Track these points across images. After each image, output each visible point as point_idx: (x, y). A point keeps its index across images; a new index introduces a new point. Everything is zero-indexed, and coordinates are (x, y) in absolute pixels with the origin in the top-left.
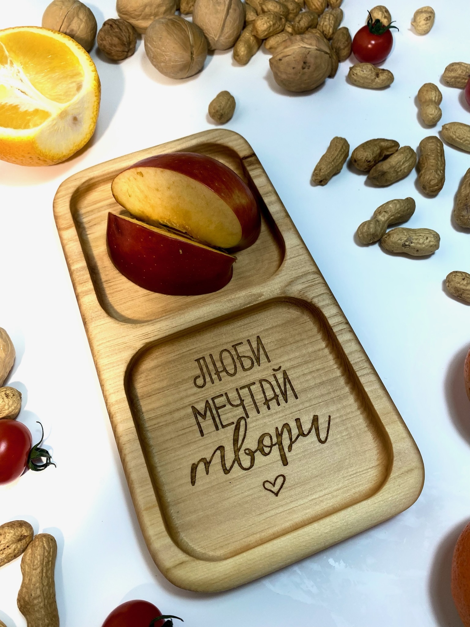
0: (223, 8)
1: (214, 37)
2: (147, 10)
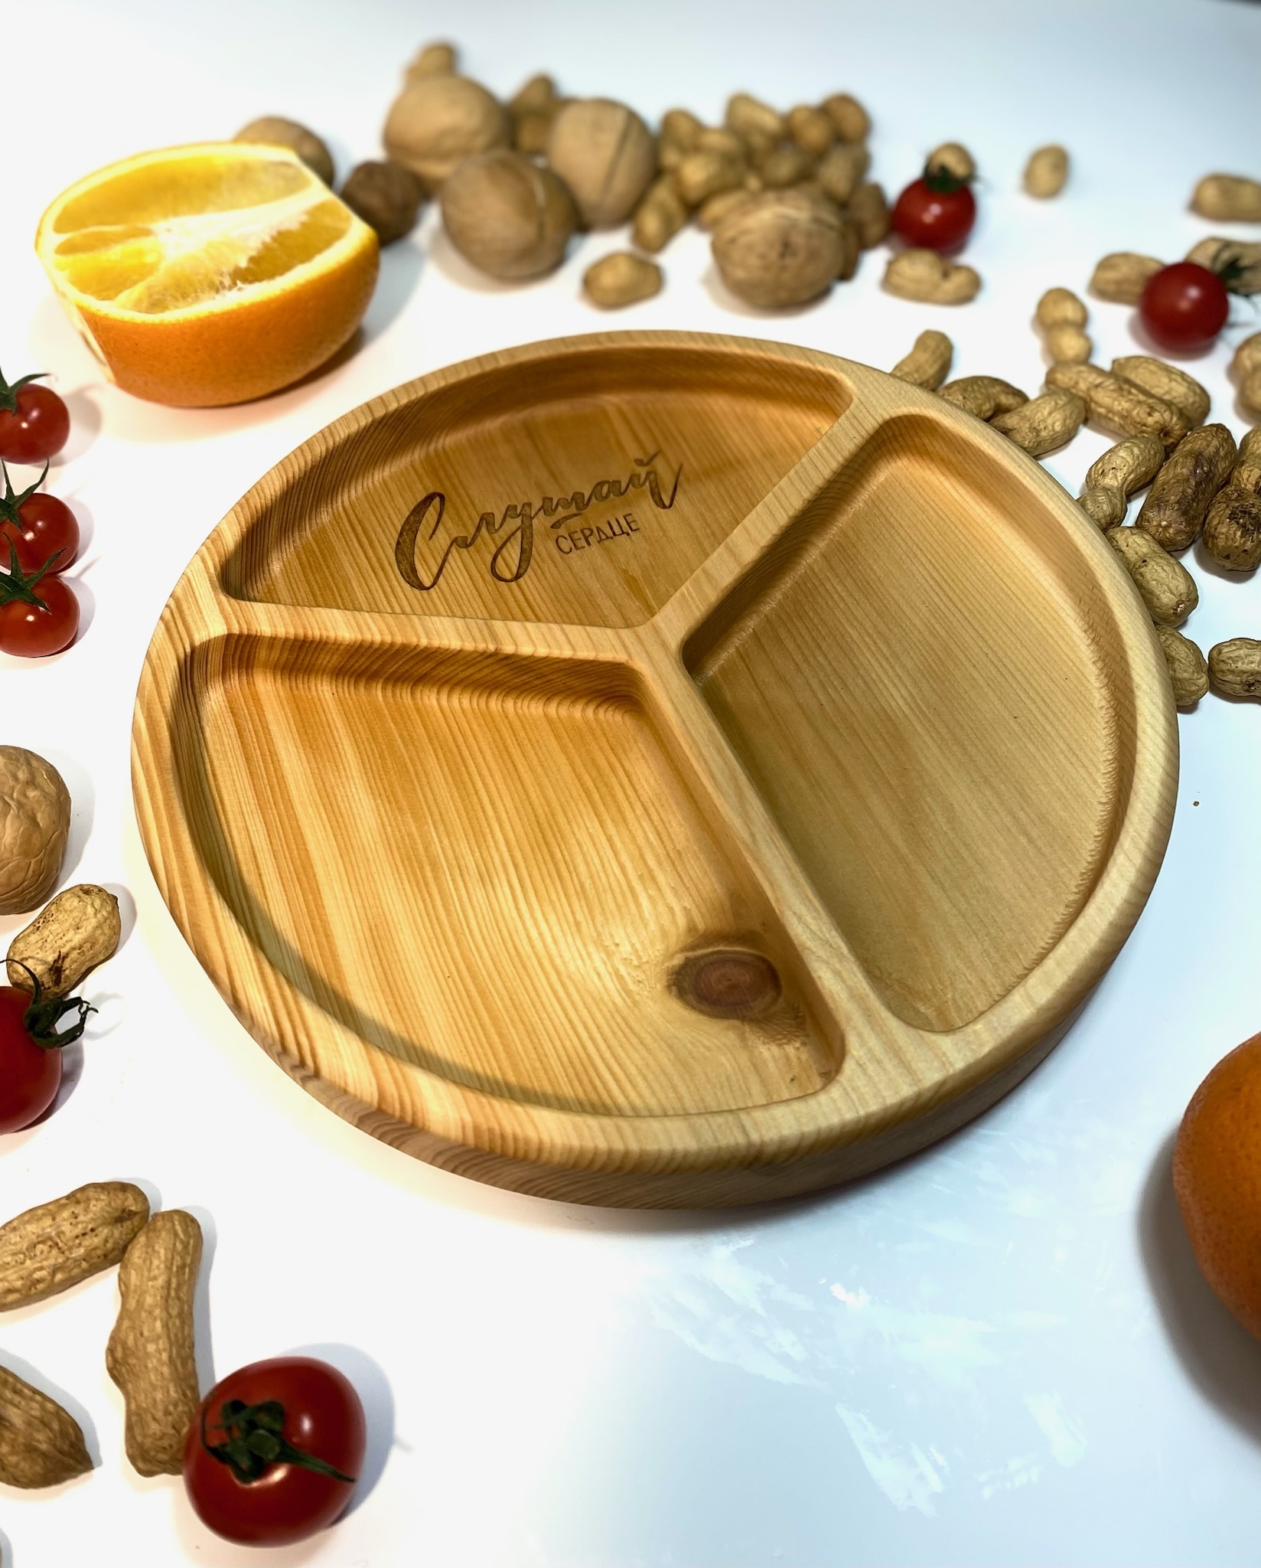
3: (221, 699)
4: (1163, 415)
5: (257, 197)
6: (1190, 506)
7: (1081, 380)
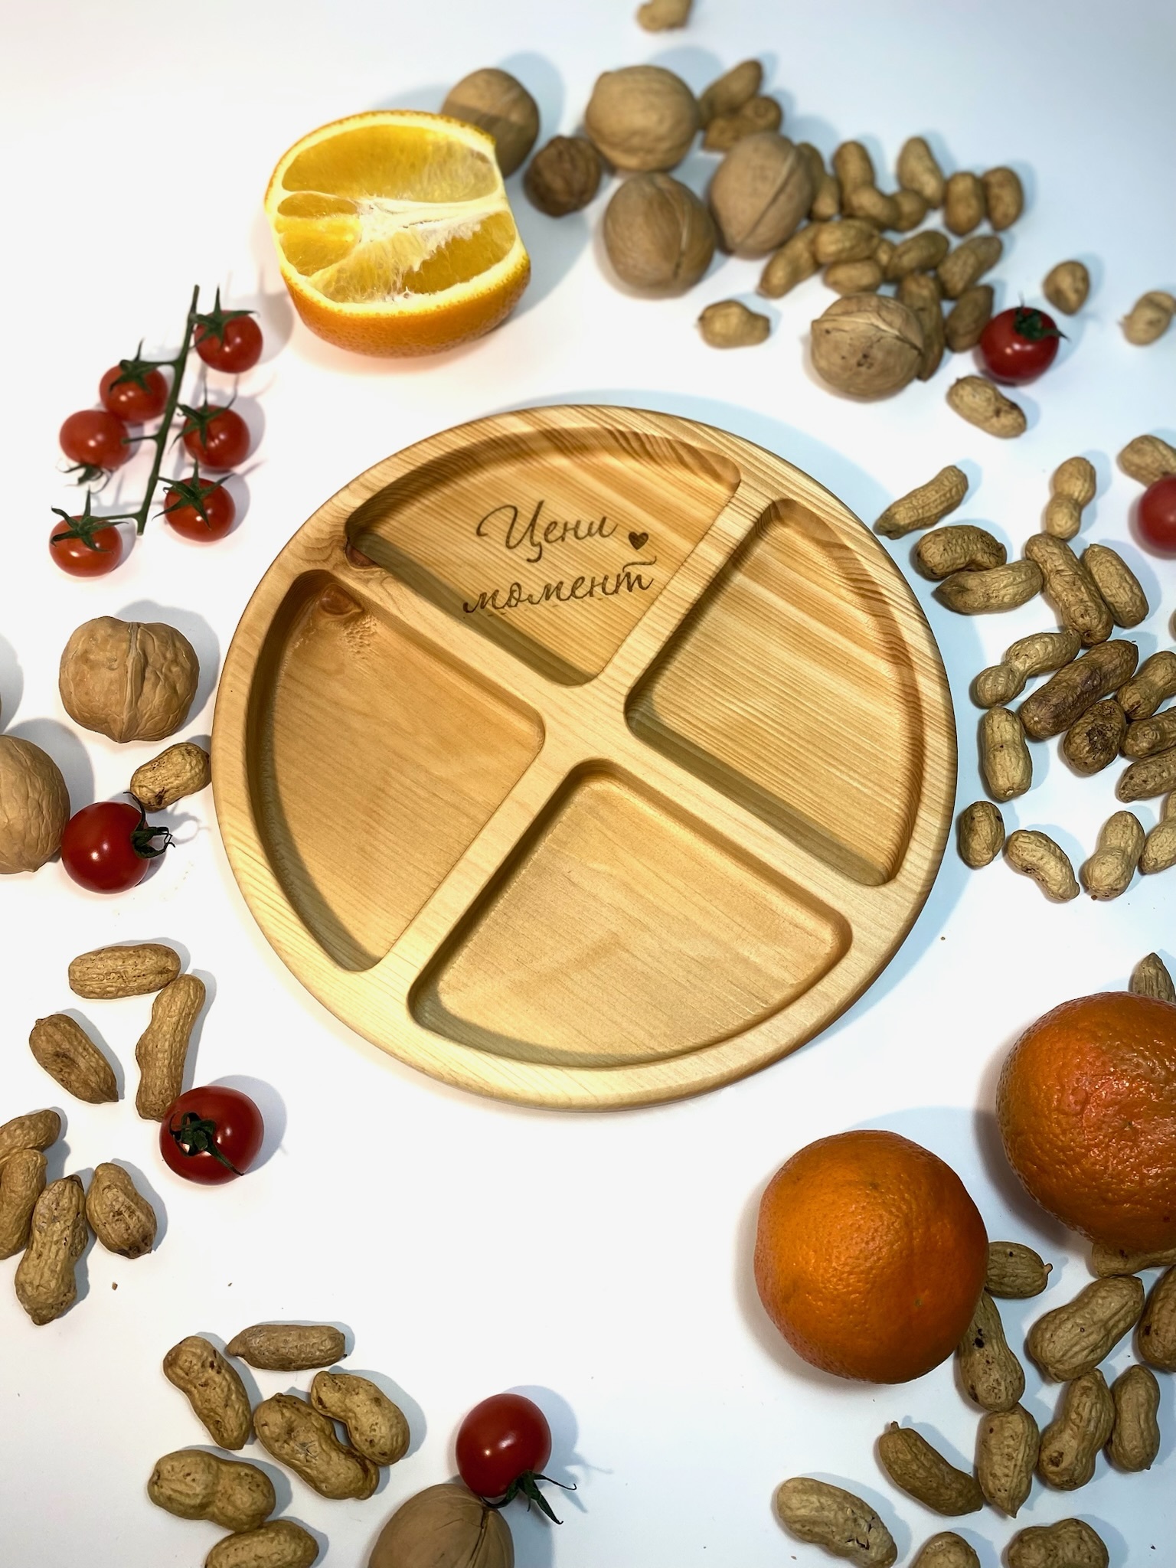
0: (768, 191)
1: (735, 234)
2: (636, 141)
4: (1092, 620)
5: (449, 192)
6: (1064, 712)
7: (1050, 561)
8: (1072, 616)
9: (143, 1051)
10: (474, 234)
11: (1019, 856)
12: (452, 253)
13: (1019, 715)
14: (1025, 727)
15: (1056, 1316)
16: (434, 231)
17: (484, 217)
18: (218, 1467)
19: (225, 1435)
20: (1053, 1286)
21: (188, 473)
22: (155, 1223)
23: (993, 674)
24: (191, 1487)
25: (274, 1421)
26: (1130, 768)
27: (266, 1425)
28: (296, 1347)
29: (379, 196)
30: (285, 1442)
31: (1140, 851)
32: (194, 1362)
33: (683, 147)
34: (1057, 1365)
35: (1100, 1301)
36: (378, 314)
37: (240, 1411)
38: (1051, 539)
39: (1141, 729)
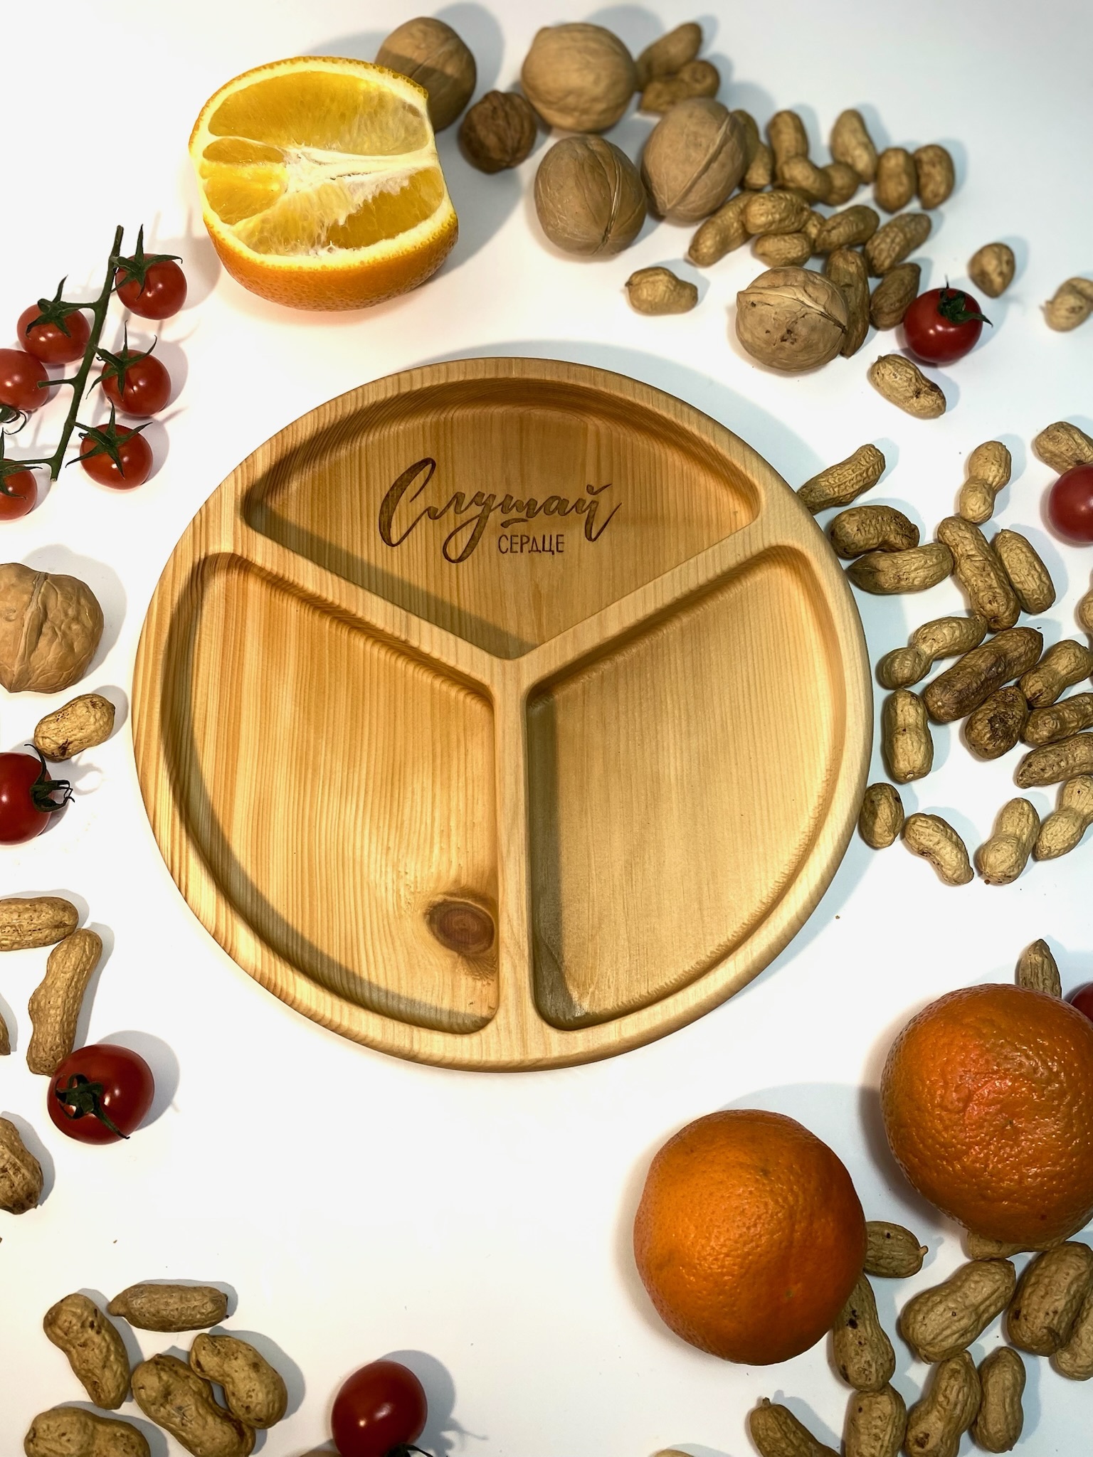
0: (701, 158)
1: (666, 201)
2: (571, 100)
3: (222, 585)
4: (999, 607)
5: (378, 144)
6: (967, 697)
7: (961, 545)
8: (981, 601)
9: (35, 1007)
10: (402, 189)
11: (916, 840)
12: (378, 208)
13: (922, 699)
14: (928, 710)
15: (929, 1298)
16: (362, 185)
17: (414, 172)
18: (94, 1427)
19: (102, 1396)
20: (927, 1266)
21: (105, 419)
22: (41, 1180)
23: (900, 656)
24: (66, 1447)
25: (151, 1383)
26: (1028, 756)
27: (142, 1388)
28: (177, 1309)
29: (307, 145)
30: (162, 1405)
31: (1034, 839)
32: (74, 1321)
33: (619, 107)
34: (927, 1347)
35: (973, 1286)
36: (300, 268)
37: (119, 1372)
38: (963, 524)
39: (1042, 717)
